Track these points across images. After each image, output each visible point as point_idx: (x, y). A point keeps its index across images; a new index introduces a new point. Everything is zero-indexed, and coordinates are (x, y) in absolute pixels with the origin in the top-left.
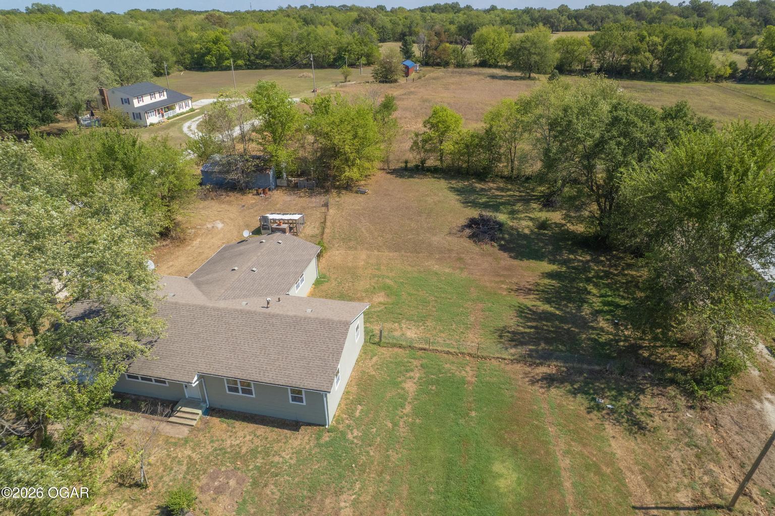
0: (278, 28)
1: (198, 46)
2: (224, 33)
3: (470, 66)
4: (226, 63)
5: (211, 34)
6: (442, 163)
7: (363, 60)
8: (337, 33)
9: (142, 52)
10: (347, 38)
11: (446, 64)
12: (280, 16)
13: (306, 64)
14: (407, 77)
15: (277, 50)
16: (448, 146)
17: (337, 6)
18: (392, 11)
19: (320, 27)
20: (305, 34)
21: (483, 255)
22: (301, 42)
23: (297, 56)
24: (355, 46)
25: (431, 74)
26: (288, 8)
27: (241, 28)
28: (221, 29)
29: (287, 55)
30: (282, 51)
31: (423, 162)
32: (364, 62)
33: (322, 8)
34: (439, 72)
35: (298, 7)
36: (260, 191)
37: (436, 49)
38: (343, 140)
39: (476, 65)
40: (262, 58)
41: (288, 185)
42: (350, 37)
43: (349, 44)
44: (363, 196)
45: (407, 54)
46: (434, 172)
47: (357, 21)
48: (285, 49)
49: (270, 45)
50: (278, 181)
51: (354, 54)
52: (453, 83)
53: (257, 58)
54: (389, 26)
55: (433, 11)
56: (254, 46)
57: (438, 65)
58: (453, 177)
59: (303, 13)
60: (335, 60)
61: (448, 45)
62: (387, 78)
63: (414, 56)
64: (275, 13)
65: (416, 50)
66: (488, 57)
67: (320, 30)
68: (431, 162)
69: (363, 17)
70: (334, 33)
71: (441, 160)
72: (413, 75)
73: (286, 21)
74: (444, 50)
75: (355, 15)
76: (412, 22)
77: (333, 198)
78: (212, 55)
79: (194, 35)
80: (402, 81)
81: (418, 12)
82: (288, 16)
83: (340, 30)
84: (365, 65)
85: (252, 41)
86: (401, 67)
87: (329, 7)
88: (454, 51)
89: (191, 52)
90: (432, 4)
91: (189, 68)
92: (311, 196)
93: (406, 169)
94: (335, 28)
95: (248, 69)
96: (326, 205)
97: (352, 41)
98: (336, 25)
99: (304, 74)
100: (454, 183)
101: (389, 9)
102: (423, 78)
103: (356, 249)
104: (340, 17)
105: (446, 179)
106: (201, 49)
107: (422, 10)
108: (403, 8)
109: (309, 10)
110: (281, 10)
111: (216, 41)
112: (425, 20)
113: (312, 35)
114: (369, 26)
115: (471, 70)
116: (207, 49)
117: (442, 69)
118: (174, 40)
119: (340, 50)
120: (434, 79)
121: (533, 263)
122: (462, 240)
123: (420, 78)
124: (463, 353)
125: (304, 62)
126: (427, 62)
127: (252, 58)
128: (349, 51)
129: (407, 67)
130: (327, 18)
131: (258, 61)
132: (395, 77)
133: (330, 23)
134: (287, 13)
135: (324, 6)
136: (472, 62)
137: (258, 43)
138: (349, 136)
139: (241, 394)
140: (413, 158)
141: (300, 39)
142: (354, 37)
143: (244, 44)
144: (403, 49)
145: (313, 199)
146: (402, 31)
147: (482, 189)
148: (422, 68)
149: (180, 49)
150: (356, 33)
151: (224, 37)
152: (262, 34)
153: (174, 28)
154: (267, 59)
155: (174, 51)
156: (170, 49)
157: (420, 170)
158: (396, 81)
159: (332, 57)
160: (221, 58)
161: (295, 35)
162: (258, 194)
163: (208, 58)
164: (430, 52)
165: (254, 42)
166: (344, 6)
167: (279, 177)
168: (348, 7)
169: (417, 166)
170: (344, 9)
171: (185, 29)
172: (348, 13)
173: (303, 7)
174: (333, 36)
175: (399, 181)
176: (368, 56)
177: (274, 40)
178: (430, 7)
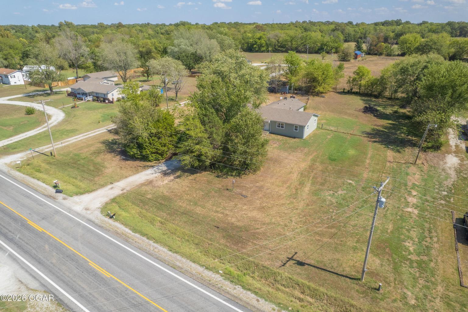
0: (292, 33)
1: (251, 40)
2: (264, 34)
3: (394, 55)
4: (263, 49)
5: (258, 35)
6: (360, 90)
7: (333, 50)
8: (322, 36)
9: (232, 42)
10: (327, 39)
11: (381, 54)
12: (292, 26)
13: (303, 51)
14: (356, 59)
15: (290, 44)
16: (363, 82)
17: (324, 22)
18: (356, 25)
19: (313, 33)
20: (305, 36)
21: (366, 117)
22: (302, 40)
23: (299, 47)
24: (331, 43)
25: (370, 59)
26: (296, 22)
27: (273, 32)
28: (263, 33)
29: (294, 46)
30: (292, 44)
31: (351, 89)
32: (334, 51)
33: (315, 23)
34: (374, 58)
35: (301, 22)
36: (283, 93)
37: (376, 46)
38: (318, 74)
39: (398, 55)
40: (282, 47)
41: (293, 93)
42: (329, 38)
43: (327, 42)
44: (324, 98)
45: (359, 48)
46: (356, 94)
47: (333, 30)
48: (294, 43)
49: (286, 41)
50: (290, 91)
51: (329, 47)
52: (380, 63)
53: (279, 47)
54: (353, 33)
55: (383, 25)
56: (278, 41)
57: (376, 54)
58: (364, 96)
59: (305, 25)
60: (319, 49)
61: (383, 44)
62: (344, 59)
63: (363, 49)
64: (289, 25)
65: (364, 47)
66: (406, 51)
67: (313, 34)
68: (355, 90)
69: (337, 28)
70: (320, 36)
71: (360, 89)
72: (359, 59)
73: (295, 29)
74: (380, 46)
75: (333, 27)
76: (366, 32)
77: (311, 98)
78: (257, 45)
79: (250, 35)
80: (352, 61)
81: (373, 26)
82: (296, 27)
83: (324, 35)
84: (334, 53)
85: (278, 39)
86: (353, 54)
87: (319, 22)
88: (386, 47)
89: (248, 43)
90: (383, 21)
91: (245, 51)
92: (302, 96)
93: (344, 92)
94: (321, 34)
95: (274, 52)
96: (308, 99)
97: (330, 40)
98: (322, 32)
99: (302, 55)
100: (364, 98)
101: (354, 23)
102: (364, 60)
103: (317, 110)
104: (325, 28)
105: (360, 96)
106: (253, 42)
107: (376, 24)
108: (364, 23)
109: (307, 24)
110: (292, 23)
111: (260, 39)
112: (376, 30)
113: (308, 36)
114: (340, 33)
115: (394, 57)
116: (255, 42)
117: (378, 56)
118: (240, 37)
119: (322, 45)
120: (370, 61)
121: (385, 121)
122: (359, 113)
123: (363, 60)
124: (348, 133)
125: (302, 50)
126: (369, 53)
127: (277, 47)
128: (327, 45)
129: (356, 54)
130: (317, 29)
131: (279, 48)
132: (349, 59)
133: (318, 31)
134: (296, 25)
135: (316, 22)
136: (397, 53)
137: (281, 39)
138: (321, 73)
139: (280, 128)
140: (347, 88)
141: (302, 38)
142: (331, 38)
143: (273, 40)
144: (357, 45)
145: (303, 97)
146: (360, 36)
147: (375, 101)
148: (365, 56)
149: (243, 41)
150: (332, 36)
151: (264, 36)
152: (283, 36)
153: (239, 31)
154: (284, 48)
155: (240, 42)
156: (238, 41)
157: (350, 92)
158: (349, 61)
159: (317, 48)
160: (261, 46)
161: (300, 36)
162: (282, 94)
163: (255, 46)
164: (372, 48)
165: (279, 39)
166: (328, 22)
167: (290, 89)
168: (330, 22)
169: (349, 91)
170: (328, 23)
171: (245, 32)
172: (330, 26)
173: (304, 22)
174: (319, 37)
175: (340, 95)
176: (336, 48)
177: (289, 38)
178: (381, 23)
